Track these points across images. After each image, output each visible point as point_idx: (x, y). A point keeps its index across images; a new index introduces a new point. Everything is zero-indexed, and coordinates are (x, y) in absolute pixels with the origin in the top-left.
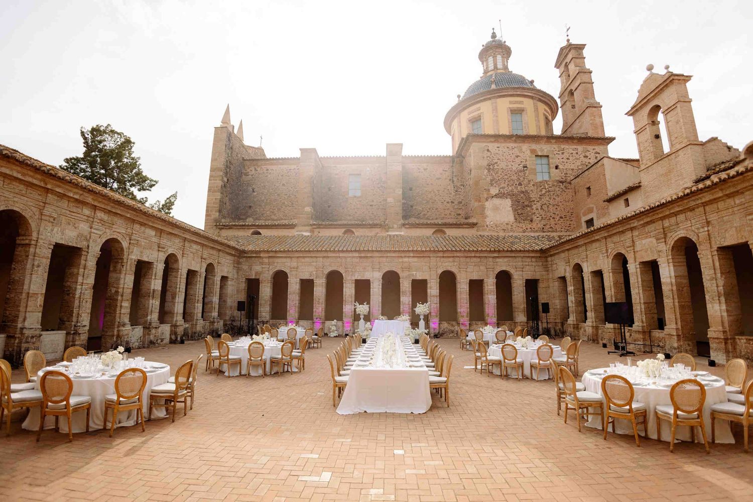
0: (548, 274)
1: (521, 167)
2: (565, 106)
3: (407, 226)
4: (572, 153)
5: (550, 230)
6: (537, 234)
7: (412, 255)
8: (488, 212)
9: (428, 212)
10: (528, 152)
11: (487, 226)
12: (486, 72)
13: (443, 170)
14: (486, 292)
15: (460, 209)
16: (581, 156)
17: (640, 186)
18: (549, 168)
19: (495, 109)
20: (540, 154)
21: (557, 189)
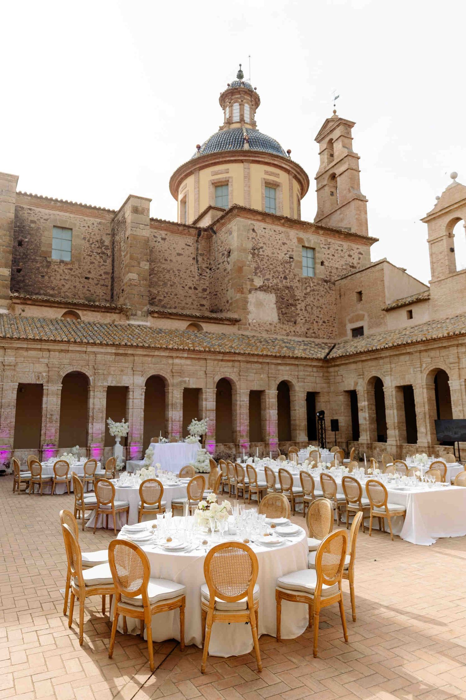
0: (329, 387)
1: (287, 258)
2: (322, 191)
3: (156, 315)
4: (337, 250)
5: (313, 335)
6: (300, 339)
7: (186, 355)
8: (251, 307)
9: (165, 297)
10: (295, 240)
11: (249, 324)
12: (229, 122)
13: (186, 244)
14: (267, 406)
15: (204, 298)
16: (346, 255)
17: (429, 299)
18: (315, 263)
19: (247, 177)
20: (307, 245)
21: (322, 289)
